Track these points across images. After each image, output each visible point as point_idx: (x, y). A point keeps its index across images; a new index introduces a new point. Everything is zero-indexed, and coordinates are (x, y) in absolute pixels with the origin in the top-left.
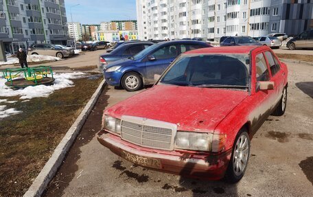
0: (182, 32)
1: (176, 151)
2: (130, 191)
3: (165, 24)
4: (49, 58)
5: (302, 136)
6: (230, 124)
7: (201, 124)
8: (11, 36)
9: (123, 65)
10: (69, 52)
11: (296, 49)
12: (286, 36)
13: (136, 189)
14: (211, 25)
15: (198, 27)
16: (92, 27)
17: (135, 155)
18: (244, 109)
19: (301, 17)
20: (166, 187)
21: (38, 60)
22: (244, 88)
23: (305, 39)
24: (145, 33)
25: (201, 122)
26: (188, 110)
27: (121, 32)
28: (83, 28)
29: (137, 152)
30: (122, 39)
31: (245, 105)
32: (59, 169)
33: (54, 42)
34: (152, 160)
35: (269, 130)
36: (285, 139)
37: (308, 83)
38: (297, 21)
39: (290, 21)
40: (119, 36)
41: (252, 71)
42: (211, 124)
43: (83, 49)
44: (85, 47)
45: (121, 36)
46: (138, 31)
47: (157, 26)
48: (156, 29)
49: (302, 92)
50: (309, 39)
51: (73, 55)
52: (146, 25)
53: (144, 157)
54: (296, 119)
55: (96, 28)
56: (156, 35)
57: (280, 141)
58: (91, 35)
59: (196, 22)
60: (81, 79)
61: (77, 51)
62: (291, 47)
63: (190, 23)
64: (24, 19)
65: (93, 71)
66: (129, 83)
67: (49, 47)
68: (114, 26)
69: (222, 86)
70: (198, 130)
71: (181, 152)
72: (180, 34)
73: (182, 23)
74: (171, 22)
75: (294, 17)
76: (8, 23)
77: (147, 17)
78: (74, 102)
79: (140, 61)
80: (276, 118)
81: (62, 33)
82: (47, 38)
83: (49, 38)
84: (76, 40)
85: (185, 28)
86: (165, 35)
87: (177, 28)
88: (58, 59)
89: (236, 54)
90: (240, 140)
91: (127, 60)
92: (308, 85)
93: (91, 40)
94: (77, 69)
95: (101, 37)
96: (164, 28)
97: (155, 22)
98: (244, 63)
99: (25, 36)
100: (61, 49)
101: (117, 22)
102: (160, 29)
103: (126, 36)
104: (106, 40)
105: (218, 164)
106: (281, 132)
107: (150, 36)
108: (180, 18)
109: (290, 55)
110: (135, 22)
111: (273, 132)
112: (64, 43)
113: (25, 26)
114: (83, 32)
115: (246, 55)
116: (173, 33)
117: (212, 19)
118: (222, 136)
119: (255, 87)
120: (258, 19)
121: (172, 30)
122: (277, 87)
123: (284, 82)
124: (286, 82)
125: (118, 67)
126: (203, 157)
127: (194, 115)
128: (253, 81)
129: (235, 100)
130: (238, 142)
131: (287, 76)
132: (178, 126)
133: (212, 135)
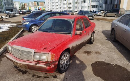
0: (64, 8)
1: (34, 61)
3: (57, 4)
5: (96, 53)
6: (57, 50)
7: (44, 50)
9: (31, 22)
10: (12, 15)
11: (107, 16)
12: (105, 11)
14: (76, 5)
15: (71, 6)
16: (25, 4)
17: (17, 63)
18: (66, 42)
19: (111, 4)
20: (34, 76)
22: (70, 34)
23: (111, 12)
24: (49, 7)
25: (45, 49)
26: (42, 43)
28: (21, 4)
29: (18, 62)
30: (39, 10)
31: (68, 41)
33: (7, 10)
34: (24, 65)
35: (85, 50)
36: (90, 54)
37: (107, 31)
38: (110, 5)
39: (107, 5)
40: (37, 8)
41: (74, 27)
42: (49, 49)
43: (20, 14)
44: (21, 12)
45: (38, 8)
46: (46, 6)
47: (54, 4)
48: (53, 6)
49: (103, 34)
50: (112, 13)
51: (15, 16)
52: (49, 4)
53: (21, 64)
54: (97, 45)
55: (27, 4)
56: (53, 9)
57: (88, 55)
58: (25, 7)
59: (70, 4)
61: (16, 14)
62: (106, 16)
63: (68, 4)
65: (20, 24)
66: (33, 30)
67: (3, 12)
68: (35, 4)
69: (61, 32)
70: (43, 52)
71: (36, 62)
72: (63, 8)
73: (64, 4)
74: (60, 3)
75: (109, 3)
78: (7, 38)
79: (38, 20)
80: (89, 45)
81: (11, 6)
82: (4, 8)
83: (5, 8)
84: (18, 9)
85: (65, 6)
86: (57, 9)
87: (62, 6)
88: (7, 17)
89: (69, 19)
90: (64, 56)
91: (33, 19)
92: (107, 32)
93: (25, 9)
94: (13, 23)
95: (29, 8)
96: (57, 6)
98: (72, 23)
100: (9, 13)
101: (37, 2)
102: (55, 6)
103: (41, 9)
104: (31, 10)
105: (50, 67)
106: (89, 51)
107: (51, 9)
108: (63, 2)
109: (105, 19)
110: (44, 2)
111: (86, 51)
112: (12, 11)
114: (22, 6)
115: (73, 20)
116: (60, 8)
117: (76, 3)
118: (52, 55)
119: (74, 33)
120: (95, 4)
121: (60, 6)
122: (87, 33)
123: (91, 31)
124: (93, 31)
125: (29, 23)
126: (44, 63)
127: (44, 45)
128: (74, 31)
129: (64, 39)
130: (63, 57)
131: (93, 29)
132: (35, 50)
133: (48, 54)
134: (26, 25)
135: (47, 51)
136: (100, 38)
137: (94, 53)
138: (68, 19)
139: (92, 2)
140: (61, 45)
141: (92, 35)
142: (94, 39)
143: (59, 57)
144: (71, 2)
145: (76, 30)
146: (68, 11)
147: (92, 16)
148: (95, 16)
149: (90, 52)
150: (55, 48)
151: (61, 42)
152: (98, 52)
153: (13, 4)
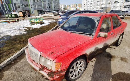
2: (30, 74)
3: (91, 5)
4: (50, 15)
7: (51, 55)
8: (43, 8)
10: (57, 14)
13: (33, 73)
18: (82, 47)
21: (47, 16)
22: (91, 35)
24: (84, 8)
26: (53, 45)
27: (77, 8)
31: (85, 45)
32: (18, 57)
33: (55, 10)
40: (76, 9)
41: (98, 26)
44: (63, 12)
46: (82, 7)
47: (88, 5)
48: (88, 7)
51: (58, 15)
52: (85, 5)
55: (69, 6)
56: (88, 9)
58: (67, 8)
60: (54, 23)
63: (101, 5)
64: (47, 3)
70: (48, 58)
71: (41, 66)
72: (96, 9)
73: (97, 5)
76: (42, 4)
77: (86, 3)
81: (58, 8)
82: (53, 9)
84: (62, 10)
85: (98, 7)
86: (91, 9)
87: (96, 7)
88: (53, 16)
90: (77, 63)
91: (66, 17)
93: (67, 10)
95: (70, 9)
96: (91, 6)
97: (88, 4)
98: (96, 22)
99: (47, 9)
100: (55, 12)
101: (76, 4)
102: (89, 7)
103: (78, 9)
107: (86, 9)
108: (97, 3)
110: (82, 4)
112: (58, 11)
113: (47, 5)
114: (65, 7)
115: (98, 18)
116: (94, 8)
117: (109, 3)
118: (57, 64)
119: (97, 35)
120: (128, 4)
121: (94, 7)
122: (114, 35)
123: (120, 32)
124: (123, 32)
125: (62, 20)
126: (48, 71)
127: (53, 48)
128: (96, 32)
129: (80, 42)
130: (74, 64)
131: (123, 29)
132: (41, 53)
133: (52, 62)
134: (59, 21)
135: (52, 58)
136: (129, 40)
137: (119, 59)
138: (92, 17)
139: (125, 2)
140: (73, 50)
141: (120, 36)
142: (121, 41)
143: (67, 66)
144: (104, 3)
145: (100, 31)
146: (100, 11)
147: (123, 15)
148: (126, 15)
149: (114, 56)
150: (64, 54)
151: (75, 46)
152: (124, 58)
153: (59, 6)
